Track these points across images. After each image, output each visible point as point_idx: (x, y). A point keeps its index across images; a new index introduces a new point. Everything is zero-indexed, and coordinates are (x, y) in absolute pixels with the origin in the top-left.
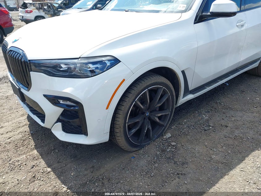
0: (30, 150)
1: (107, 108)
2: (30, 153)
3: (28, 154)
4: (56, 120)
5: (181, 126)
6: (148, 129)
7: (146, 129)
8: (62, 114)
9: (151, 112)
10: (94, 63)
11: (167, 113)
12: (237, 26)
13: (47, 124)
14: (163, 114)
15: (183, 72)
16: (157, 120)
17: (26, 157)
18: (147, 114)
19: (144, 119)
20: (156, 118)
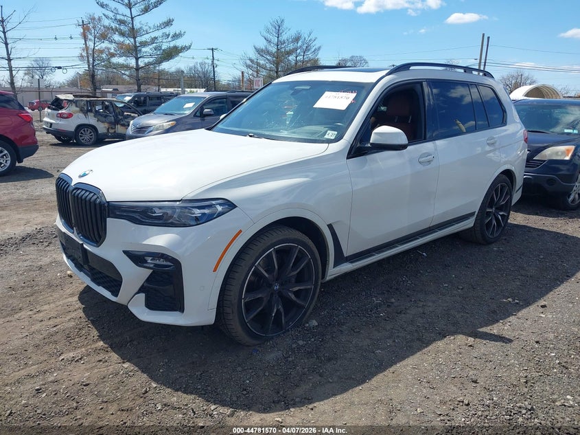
0: (91, 342)
1: (215, 270)
2: (93, 346)
3: (89, 347)
4: (137, 289)
5: (336, 312)
6: (278, 310)
7: (275, 310)
8: (148, 280)
9: (281, 285)
10: (199, 208)
11: (309, 287)
12: (420, 162)
13: (121, 299)
14: (302, 288)
15: (330, 226)
16: (293, 297)
17: (87, 351)
18: (276, 287)
19: (272, 294)
20: (290, 294)
